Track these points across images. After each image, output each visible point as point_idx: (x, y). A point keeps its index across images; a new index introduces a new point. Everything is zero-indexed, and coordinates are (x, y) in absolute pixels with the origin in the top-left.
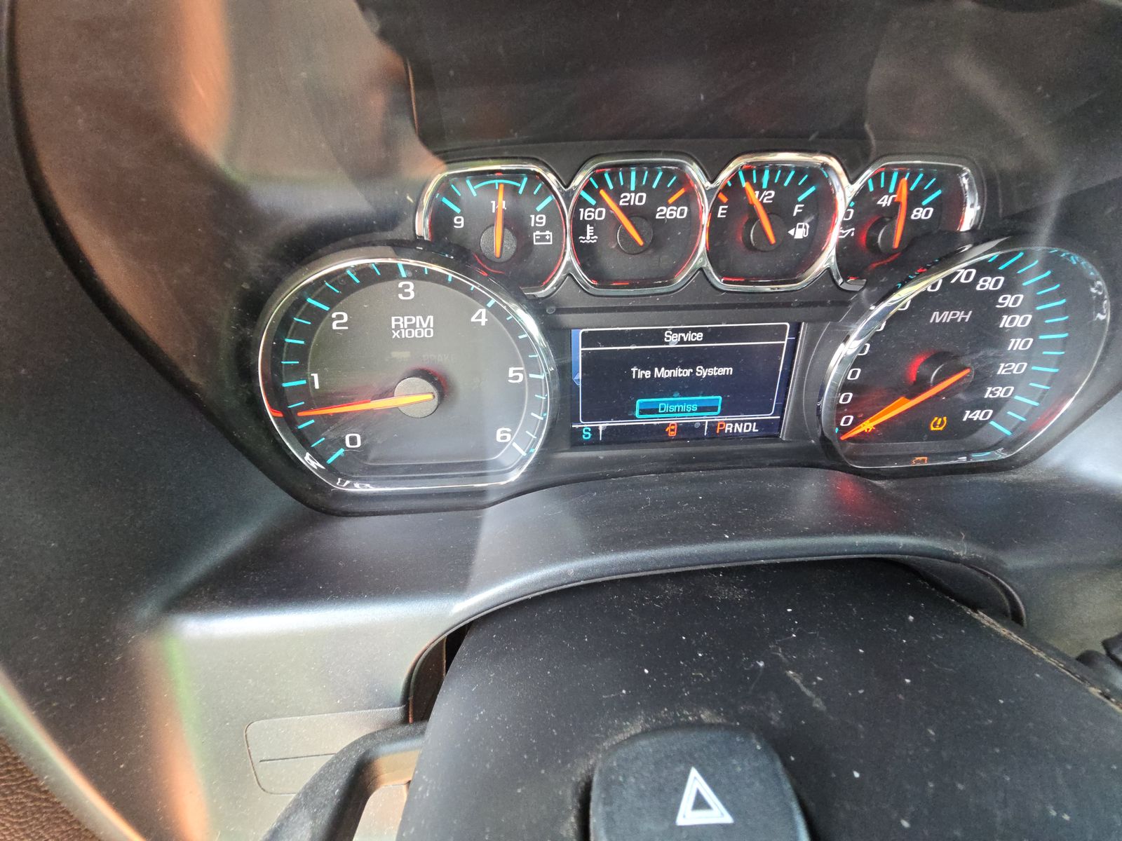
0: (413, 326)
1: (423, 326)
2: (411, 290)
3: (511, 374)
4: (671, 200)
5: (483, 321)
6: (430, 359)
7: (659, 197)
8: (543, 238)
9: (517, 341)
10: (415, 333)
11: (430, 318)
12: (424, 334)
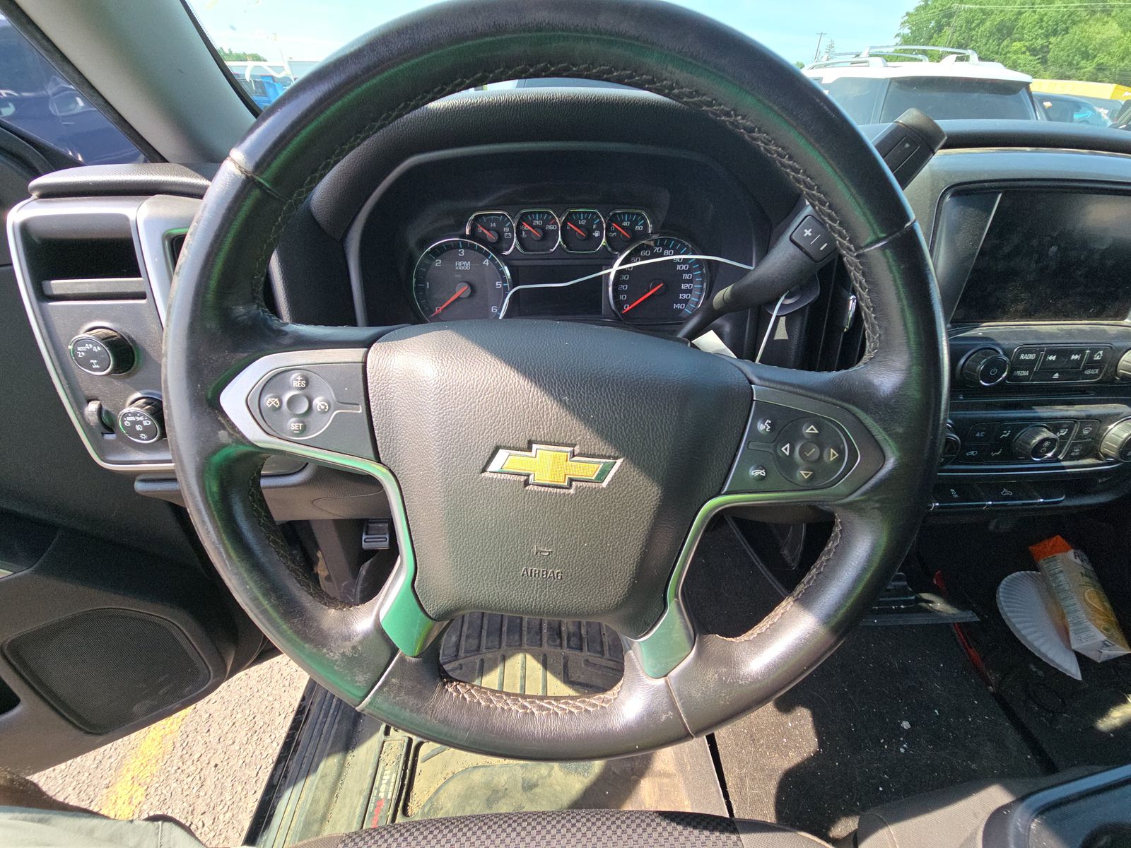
0: (463, 265)
1: (466, 265)
2: (463, 252)
3: (497, 284)
4: (551, 223)
5: (487, 264)
6: (468, 278)
7: (546, 222)
8: (508, 236)
9: (499, 271)
10: (463, 268)
11: (469, 262)
12: (467, 268)
